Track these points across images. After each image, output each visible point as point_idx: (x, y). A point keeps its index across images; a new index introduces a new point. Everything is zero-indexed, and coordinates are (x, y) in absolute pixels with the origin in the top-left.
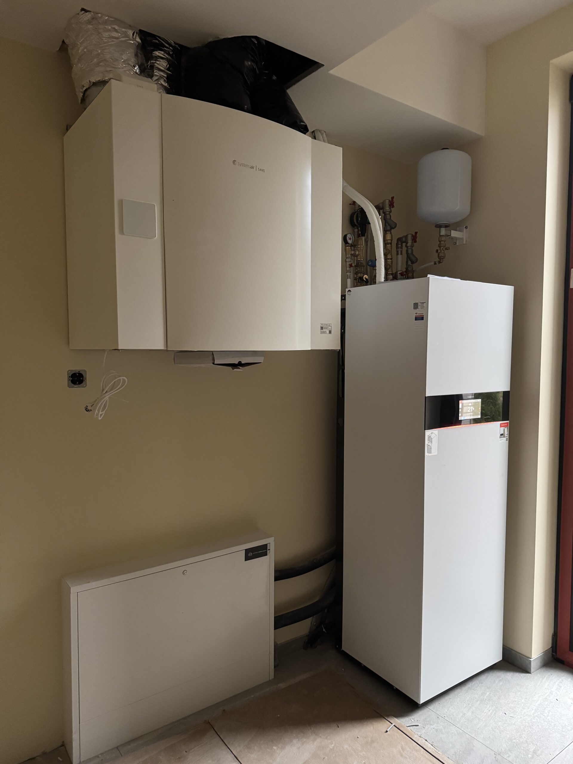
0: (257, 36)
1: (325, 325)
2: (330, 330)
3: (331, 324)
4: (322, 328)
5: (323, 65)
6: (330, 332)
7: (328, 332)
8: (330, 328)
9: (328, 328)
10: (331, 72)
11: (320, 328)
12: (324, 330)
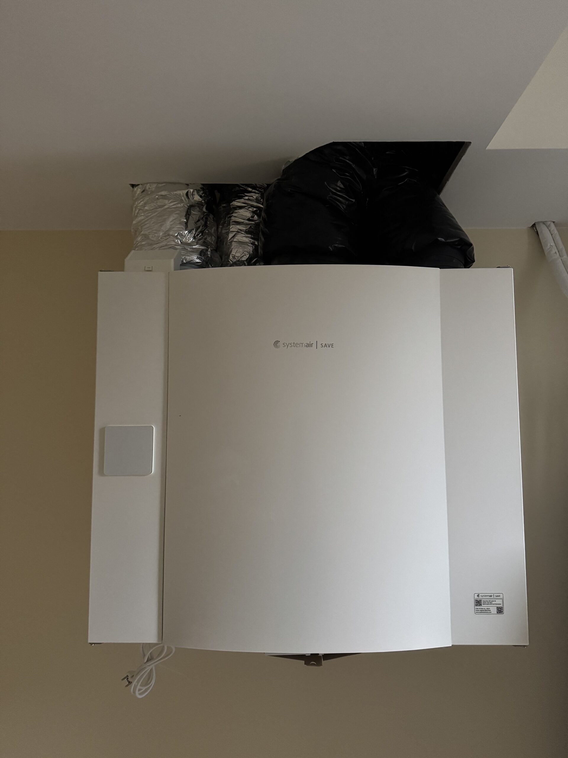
0: (334, 141)
1: (486, 596)
2: (501, 606)
3: (501, 595)
4: (478, 603)
5: (470, 143)
6: (500, 610)
7: (494, 610)
8: (499, 601)
9: (494, 603)
10: (488, 148)
11: (473, 603)
12: (484, 607)
